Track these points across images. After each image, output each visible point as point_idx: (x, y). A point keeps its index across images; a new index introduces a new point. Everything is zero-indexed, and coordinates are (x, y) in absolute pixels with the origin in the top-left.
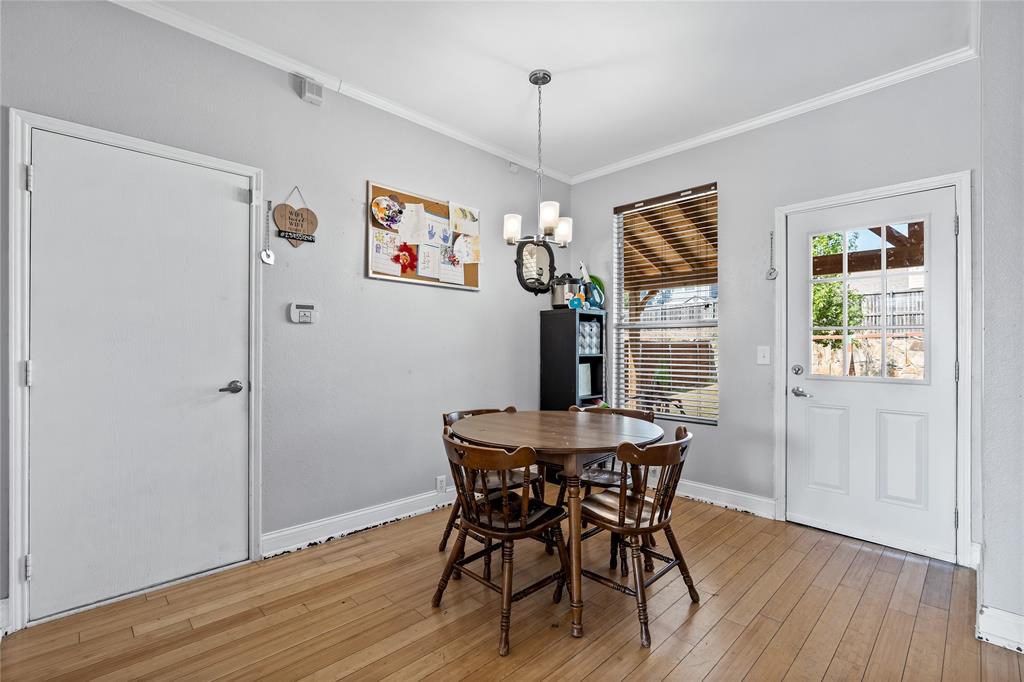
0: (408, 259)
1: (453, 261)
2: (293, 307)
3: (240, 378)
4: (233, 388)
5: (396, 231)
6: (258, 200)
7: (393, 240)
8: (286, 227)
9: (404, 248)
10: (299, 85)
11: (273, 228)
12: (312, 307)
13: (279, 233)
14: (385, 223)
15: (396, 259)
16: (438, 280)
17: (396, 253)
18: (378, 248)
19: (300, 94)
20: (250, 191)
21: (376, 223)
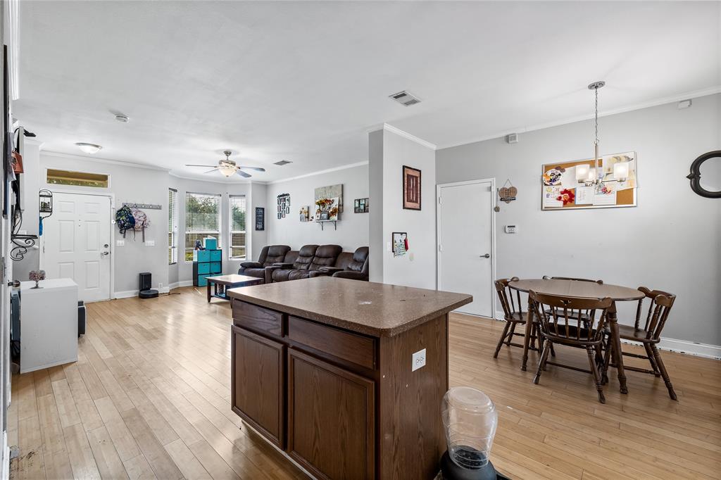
0: (569, 198)
1: (605, 191)
2: (507, 227)
3: (489, 252)
4: (487, 256)
5: (560, 184)
6: (494, 190)
7: (557, 190)
8: (504, 196)
9: (566, 191)
10: (507, 139)
11: (499, 198)
12: (514, 227)
13: (501, 200)
14: (548, 184)
15: (560, 199)
16: (592, 205)
17: (560, 195)
18: (548, 196)
19: (508, 142)
20: (491, 187)
21: (546, 185)
